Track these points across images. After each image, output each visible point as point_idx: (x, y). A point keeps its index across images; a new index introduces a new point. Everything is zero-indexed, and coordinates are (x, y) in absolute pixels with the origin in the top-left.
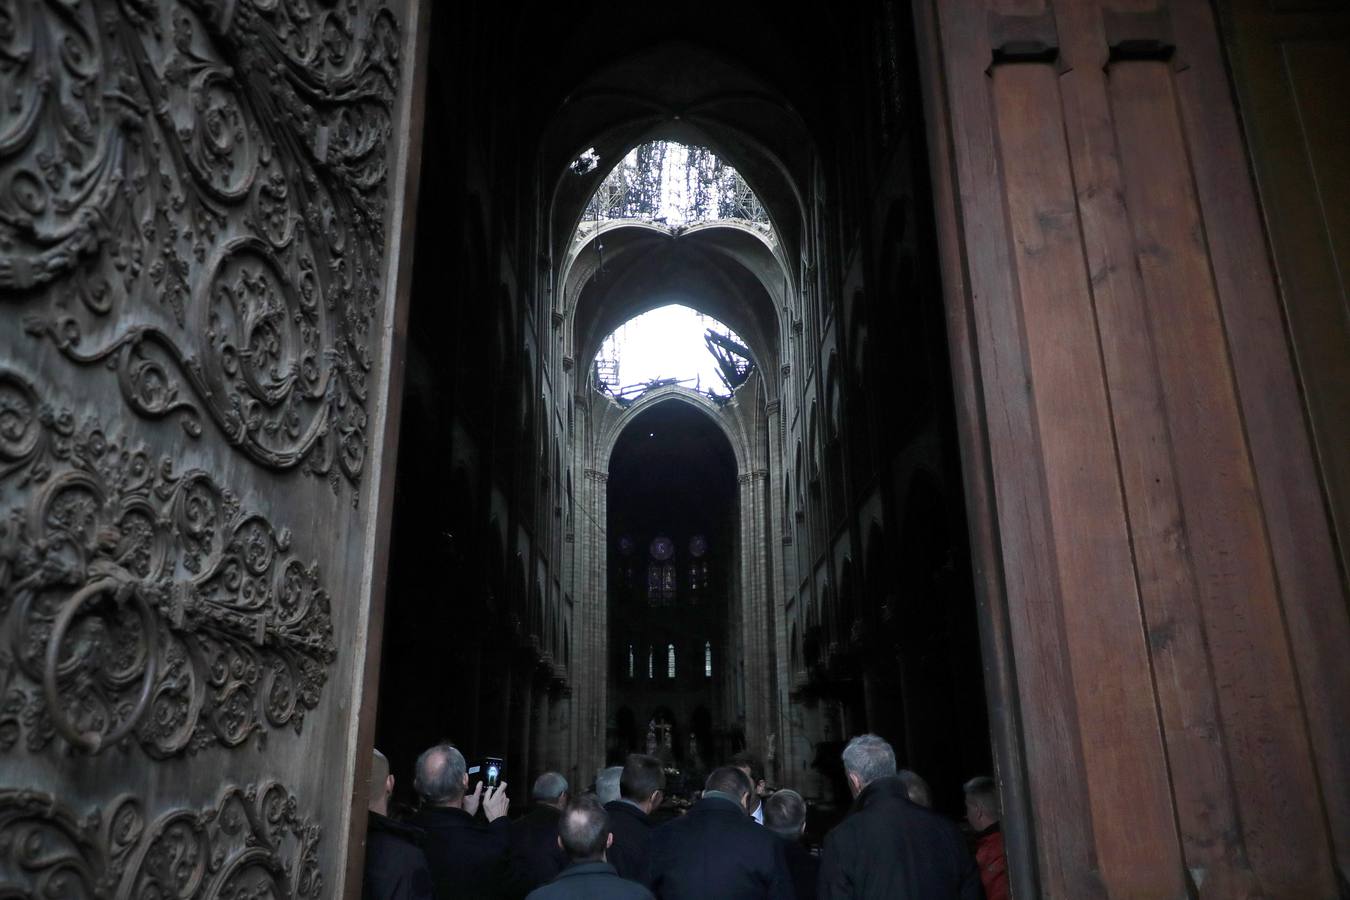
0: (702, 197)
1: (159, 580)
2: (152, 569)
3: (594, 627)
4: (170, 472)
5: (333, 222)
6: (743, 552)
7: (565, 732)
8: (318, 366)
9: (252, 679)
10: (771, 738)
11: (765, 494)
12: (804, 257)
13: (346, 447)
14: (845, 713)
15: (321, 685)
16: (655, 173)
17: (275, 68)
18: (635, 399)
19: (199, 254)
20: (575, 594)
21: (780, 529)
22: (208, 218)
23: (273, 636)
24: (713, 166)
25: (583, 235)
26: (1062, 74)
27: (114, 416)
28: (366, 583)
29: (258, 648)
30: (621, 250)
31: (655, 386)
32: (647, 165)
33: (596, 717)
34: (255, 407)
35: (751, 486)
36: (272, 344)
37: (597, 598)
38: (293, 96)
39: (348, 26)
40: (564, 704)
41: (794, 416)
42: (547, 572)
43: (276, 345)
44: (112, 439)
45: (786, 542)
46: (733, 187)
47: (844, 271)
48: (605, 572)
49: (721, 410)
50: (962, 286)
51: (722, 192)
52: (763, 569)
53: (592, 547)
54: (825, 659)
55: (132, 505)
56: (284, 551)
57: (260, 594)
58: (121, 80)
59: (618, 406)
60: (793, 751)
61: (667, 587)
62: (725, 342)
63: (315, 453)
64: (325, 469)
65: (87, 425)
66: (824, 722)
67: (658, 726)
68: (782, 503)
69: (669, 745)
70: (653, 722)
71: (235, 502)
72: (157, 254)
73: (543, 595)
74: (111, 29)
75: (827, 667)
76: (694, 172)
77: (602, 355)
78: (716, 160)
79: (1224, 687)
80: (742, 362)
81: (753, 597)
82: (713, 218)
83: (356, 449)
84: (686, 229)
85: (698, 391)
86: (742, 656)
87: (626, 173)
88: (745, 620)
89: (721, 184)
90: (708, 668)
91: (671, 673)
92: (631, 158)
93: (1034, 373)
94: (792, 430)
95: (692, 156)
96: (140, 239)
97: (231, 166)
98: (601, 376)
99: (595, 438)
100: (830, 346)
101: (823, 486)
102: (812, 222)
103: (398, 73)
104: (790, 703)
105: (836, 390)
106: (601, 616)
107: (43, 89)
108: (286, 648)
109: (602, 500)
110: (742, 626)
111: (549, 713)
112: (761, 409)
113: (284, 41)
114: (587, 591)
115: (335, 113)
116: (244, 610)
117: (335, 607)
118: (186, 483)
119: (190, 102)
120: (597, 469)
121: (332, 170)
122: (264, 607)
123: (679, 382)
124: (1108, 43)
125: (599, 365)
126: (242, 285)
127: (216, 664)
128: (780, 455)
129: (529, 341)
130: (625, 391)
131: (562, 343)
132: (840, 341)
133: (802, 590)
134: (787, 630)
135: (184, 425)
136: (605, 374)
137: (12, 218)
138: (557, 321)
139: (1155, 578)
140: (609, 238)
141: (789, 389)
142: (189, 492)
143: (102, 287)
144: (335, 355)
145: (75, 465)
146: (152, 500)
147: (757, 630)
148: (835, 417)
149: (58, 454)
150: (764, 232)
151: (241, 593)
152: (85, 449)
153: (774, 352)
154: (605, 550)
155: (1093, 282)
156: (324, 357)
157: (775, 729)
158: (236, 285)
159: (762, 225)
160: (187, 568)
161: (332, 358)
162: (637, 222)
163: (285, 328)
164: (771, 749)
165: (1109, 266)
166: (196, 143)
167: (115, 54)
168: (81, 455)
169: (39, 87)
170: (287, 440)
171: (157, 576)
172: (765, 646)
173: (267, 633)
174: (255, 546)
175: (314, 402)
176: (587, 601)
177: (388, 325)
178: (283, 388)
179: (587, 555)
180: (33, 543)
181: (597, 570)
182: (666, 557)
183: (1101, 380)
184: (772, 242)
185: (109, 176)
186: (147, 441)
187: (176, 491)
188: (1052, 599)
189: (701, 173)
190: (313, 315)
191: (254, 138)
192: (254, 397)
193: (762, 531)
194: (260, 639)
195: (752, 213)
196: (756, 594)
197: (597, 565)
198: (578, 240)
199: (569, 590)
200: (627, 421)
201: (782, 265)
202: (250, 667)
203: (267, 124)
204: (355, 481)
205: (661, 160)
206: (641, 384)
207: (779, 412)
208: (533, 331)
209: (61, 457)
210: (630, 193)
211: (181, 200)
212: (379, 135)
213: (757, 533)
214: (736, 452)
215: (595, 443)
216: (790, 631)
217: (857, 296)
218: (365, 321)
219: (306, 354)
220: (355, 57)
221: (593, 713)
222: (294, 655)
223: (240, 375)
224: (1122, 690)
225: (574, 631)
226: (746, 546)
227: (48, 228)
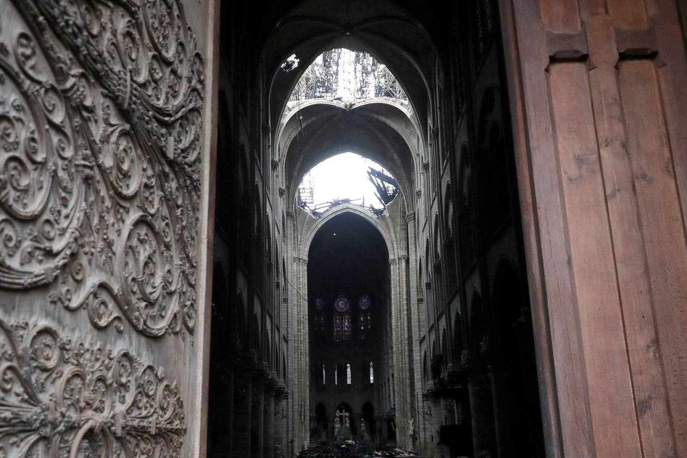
0: (364, 84)
1: (109, 413)
2: (106, 407)
3: (301, 355)
4: (110, 354)
5: (177, 189)
6: (393, 307)
7: (285, 420)
8: (172, 273)
9: (150, 453)
10: (411, 422)
11: (406, 271)
12: (430, 121)
13: (187, 313)
14: (457, 408)
15: (180, 448)
16: (334, 68)
17: (147, 114)
18: (324, 212)
19: (118, 233)
20: (289, 335)
21: (416, 293)
22: (121, 211)
23: (159, 429)
24: (371, 63)
25: (290, 110)
26: (590, 70)
27: (87, 333)
28: (199, 386)
29: (152, 436)
30: (314, 119)
31: (337, 203)
32: (329, 63)
33: (303, 410)
34: (146, 306)
35: (398, 266)
36: (152, 268)
37: (302, 337)
38: (157, 127)
39: (179, 72)
40: (284, 403)
41: (424, 222)
42: (272, 323)
43: (153, 269)
44: (87, 345)
45: (420, 301)
46: (384, 76)
47: (455, 132)
48: (307, 321)
49: (378, 218)
50: (531, 200)
51: (377, 80)
52: (405, 317)
53: (299, 306)
54: (444, 375)
55: (98, 377)
56: (161, 380)
57: (152, 406)
58: (83, 154)
59: (313, 217)
60: (425, 429)
61: (346, 328)
62: (380, 175)
63: (173, 322)
64: (178, 329)
65: (77, 341)
66: (444, 412)
67: (341, 414)
68: (417, 277)
69: (348, 425)
70: (338, 411)
71: (139, 361)
72: (100, 239)
73: (270, 337)
74: (78, 128)
75: (446, 379)
76: (359, 67)
77: (302, 185)
78: (373, 60)
79: (679, 434)
80: (391, 188)
81: (399, 335)
82: (372, 97)
83: (192, 313)
84: (354, 104)
85: (364, 207)
86: (393, 370)
87: (316, 68)
88: (394, 349)
89: (376, 74)
90: (372, 378)
91: (349, 382)
92: (319, 59)
93: (573, 252)
94: (423, 231)
95: (357, 56)
96: (93, 235)
97: (130, 177)
98: (302, 198)
99: (299, 237)
100: (447, 179)
101: (443, 266)
102: (435, 100)
103: (204, 87)
104: (423, 401)
105: (451, 206)
106: (305, 348)
107: (52, 174)
108: (165, 433)
109: (304, 276)
110: (392, 352)
111: (275, 409)
112: (404, 217)
113: (150, 96)
114: (296, 333)
115: (175, 125)
116: (145, 417)
117: (185, 404)
118: (119, 358)
119: (111, 150)
120: (301, 257)
121: (176, 160)
122: (154, 412)
123: (352, 201)
124: (618, 51)
125: (301, 191)
126: (138, 241)
127: (135, 449)
128: (416, 247)
129: (258, 179)
130: (317, 207)
131: (278, 180)
132: (453, 175)
133: (430, 331)
134: (421, 356)
135: (116, 327)
136: (304, 196)
137: (42, 246)
138: (275, 166)
139: (641, 373)
140: (306, 112)
141: (421, 205)
142: (119, 362)
143: (79, 267)
144: (181, 265)
145: (73, 364)
146: (105, 371)
147: (402, 355)
148: (450, 224)
149: (66, 361)
150: (403, 105)
151: (143, 409)
152: (77, 355)
153: (411, 182)
154: (307, 307)
155: (607, 198)
156: (175, 266)
157: (413, 416)
158: (135, 242)
159: (403, 101)
160: (120, 402)
161: (179, 267)
162: (323, 101)
163: (157, 258)
164: (412, 428)
165: (617, 189)
166: (114, 172)
167: (80, 141)
168: (75, 358)
169: (50, 173)
170: (160, 318)
171: (109, 411)
172: (407, 365)
173: (157, 428)
174: (149, 381)
175: (171, 294)
176: (296, 339)
177: (204, 237)
178: (157, 291)
179: (296, 310)
180: (59, 410)
181: (302, 319)
182: (345, 310)
183: (612, 256)
184: (410, 112)
185: (80, 208)
186: (101, 341)
187: (114, 362)
188: (582, 387)
189: (363, 67)
190: (169, 245)
191: (140, 158)
192: (145, 301)
193: (405, 294)
194: (153, 431)
195: (396, 93)
196: (401, 333)
197: (302, 317)
198: (286, 113)
199: (285, 332)
200: (319, 226)
201: (416, 126)
202: (149, 447)
203: (145, 147)
204: (191, 331)
205: (338, 59)
206: (327, 203)
207: (415, 220)
208: (261, 174)
209: (66, 362)
210: (319, 81)
211: (110, 206)
212: (196, 128)
213: (401, 295)
214: (387, 244)
215: (299, 240)
216: (423, 357)
217: (464, 148)
218: (193, 239)
219: (167, 268)
220: (183, 88)
221: (301, 407)
222: (168, 435)
223: (138, 292)
224: (621, 437)
225: (289, 358)
226: (395, 303)
227: (57, 246)
